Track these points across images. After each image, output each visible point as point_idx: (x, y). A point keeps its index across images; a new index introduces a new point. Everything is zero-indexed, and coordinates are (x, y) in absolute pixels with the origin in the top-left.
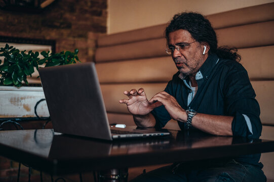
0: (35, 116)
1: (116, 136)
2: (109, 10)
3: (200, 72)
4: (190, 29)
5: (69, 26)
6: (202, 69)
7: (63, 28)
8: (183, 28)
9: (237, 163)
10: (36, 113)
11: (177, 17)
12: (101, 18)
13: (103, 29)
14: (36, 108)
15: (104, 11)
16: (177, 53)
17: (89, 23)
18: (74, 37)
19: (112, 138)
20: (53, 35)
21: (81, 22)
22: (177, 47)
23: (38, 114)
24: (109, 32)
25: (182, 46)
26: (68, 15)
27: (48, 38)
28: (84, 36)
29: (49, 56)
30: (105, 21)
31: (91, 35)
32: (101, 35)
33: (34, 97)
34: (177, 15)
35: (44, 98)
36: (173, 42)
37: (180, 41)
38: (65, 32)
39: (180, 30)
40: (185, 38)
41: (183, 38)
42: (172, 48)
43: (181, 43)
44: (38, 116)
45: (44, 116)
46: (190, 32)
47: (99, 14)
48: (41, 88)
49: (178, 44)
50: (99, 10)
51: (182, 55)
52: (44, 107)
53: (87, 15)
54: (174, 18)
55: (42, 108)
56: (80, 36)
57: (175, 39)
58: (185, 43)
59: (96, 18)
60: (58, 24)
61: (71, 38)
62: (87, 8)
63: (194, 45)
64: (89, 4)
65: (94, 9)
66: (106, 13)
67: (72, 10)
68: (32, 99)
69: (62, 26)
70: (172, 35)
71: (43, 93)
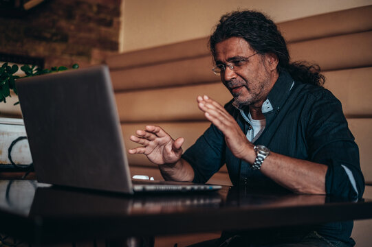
0: (8, 162)
1: (138, 188)
2: (123, 19)
3: (267, 101)
4: (247, 36)
5: (64, 39)
6: (271, 96)
7: (56, 41)
8: (236, 35)
9: (320, 237)
10: (10, 157)
11: (225, 19)
12: (111, 30)
13: (114, 46)
14: (10, 150)
15: (115, 20)
16: (230, 73)
17: (93, 36)
18: (71, 55)
19: (134, 190)
20: (40, 50)
21: (82, 35)
22: (229, 64)
23: (14, 160)
24: (122, 49)
25: (237, 62)
26: (63, 23)
27: (33, 54)
28: (86, 54)
29: (34, 72)
30: (117, 35)
31: (96, 53)
32: (109, 53)
33: (8, 134)
34: (226, 16)
35: (25, 135)
36: (222, 58)
37: (233, 54)
38: (59, 47)
39: (232, 39)
40: (240, 50)
41: (237, 49)
42: (221, 66)
43: (234, 58)
44: (13, 163)
45: (22, 164)
46: (247, 40)
47: (109, 24)
48: (21, 121)
49: (230, 59)
50: (108, 18)
51: (238, 74)
52: (23, 149)
53: (92, 25)
54: (221, 21)
55: (20, 151)
56: (80, 54)
57: (225, 53)
58: (241, 58)
59: (103, 29)
60: (48, 35)
61: (66, 57)
62: (91, 14)
63: (255, 59)
64: (95, 9)
65: (102, 16)
66: (119, 23)
67: (69, 16)
68: (6, 136)
69: (55, 38)
70: (220, 47)
71: (24, 127)
